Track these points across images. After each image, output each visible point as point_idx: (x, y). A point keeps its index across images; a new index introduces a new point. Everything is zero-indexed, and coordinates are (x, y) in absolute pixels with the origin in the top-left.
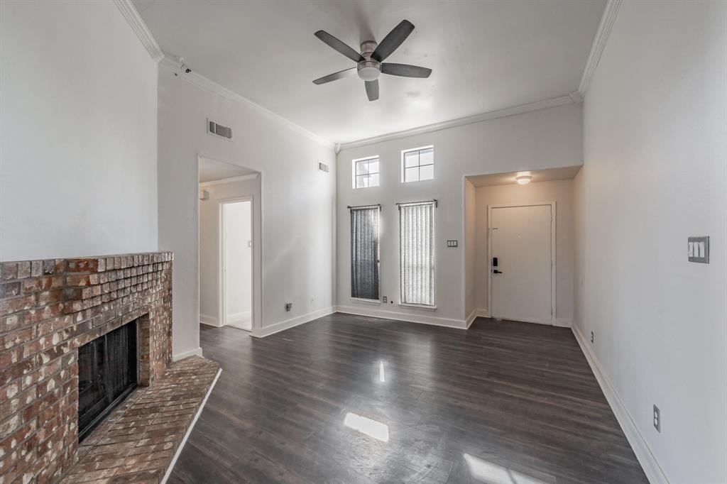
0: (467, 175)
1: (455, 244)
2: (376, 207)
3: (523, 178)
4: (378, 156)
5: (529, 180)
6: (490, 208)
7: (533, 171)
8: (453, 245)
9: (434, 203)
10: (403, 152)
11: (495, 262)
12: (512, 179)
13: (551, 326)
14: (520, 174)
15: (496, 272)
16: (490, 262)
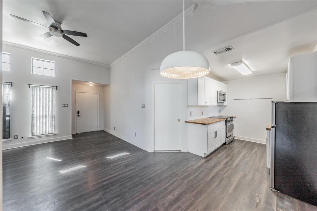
0: (73, 79)
1: (67, 106)
2: (9, 83)
3: (91, 84)
4: (9, 54)
5: (93, 85)
6: (76, 92)
7: (95, 83)
8: (65, 106)
9: (55, 88)
10: (32, 58)
11: (78, 112)
12: (88, 84)
13: (98, 131)
14: (90, 83)
15: (79, 116)
16: (76, 112)
